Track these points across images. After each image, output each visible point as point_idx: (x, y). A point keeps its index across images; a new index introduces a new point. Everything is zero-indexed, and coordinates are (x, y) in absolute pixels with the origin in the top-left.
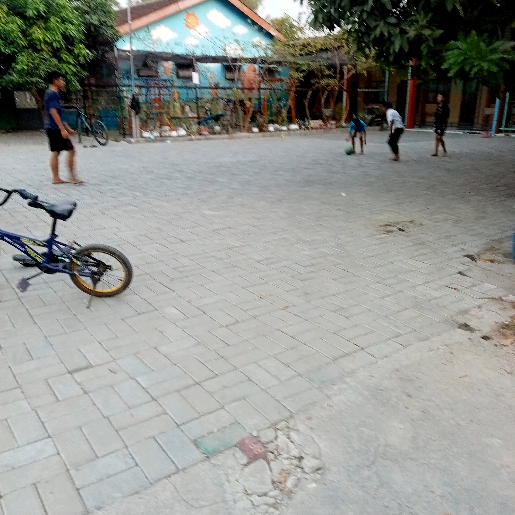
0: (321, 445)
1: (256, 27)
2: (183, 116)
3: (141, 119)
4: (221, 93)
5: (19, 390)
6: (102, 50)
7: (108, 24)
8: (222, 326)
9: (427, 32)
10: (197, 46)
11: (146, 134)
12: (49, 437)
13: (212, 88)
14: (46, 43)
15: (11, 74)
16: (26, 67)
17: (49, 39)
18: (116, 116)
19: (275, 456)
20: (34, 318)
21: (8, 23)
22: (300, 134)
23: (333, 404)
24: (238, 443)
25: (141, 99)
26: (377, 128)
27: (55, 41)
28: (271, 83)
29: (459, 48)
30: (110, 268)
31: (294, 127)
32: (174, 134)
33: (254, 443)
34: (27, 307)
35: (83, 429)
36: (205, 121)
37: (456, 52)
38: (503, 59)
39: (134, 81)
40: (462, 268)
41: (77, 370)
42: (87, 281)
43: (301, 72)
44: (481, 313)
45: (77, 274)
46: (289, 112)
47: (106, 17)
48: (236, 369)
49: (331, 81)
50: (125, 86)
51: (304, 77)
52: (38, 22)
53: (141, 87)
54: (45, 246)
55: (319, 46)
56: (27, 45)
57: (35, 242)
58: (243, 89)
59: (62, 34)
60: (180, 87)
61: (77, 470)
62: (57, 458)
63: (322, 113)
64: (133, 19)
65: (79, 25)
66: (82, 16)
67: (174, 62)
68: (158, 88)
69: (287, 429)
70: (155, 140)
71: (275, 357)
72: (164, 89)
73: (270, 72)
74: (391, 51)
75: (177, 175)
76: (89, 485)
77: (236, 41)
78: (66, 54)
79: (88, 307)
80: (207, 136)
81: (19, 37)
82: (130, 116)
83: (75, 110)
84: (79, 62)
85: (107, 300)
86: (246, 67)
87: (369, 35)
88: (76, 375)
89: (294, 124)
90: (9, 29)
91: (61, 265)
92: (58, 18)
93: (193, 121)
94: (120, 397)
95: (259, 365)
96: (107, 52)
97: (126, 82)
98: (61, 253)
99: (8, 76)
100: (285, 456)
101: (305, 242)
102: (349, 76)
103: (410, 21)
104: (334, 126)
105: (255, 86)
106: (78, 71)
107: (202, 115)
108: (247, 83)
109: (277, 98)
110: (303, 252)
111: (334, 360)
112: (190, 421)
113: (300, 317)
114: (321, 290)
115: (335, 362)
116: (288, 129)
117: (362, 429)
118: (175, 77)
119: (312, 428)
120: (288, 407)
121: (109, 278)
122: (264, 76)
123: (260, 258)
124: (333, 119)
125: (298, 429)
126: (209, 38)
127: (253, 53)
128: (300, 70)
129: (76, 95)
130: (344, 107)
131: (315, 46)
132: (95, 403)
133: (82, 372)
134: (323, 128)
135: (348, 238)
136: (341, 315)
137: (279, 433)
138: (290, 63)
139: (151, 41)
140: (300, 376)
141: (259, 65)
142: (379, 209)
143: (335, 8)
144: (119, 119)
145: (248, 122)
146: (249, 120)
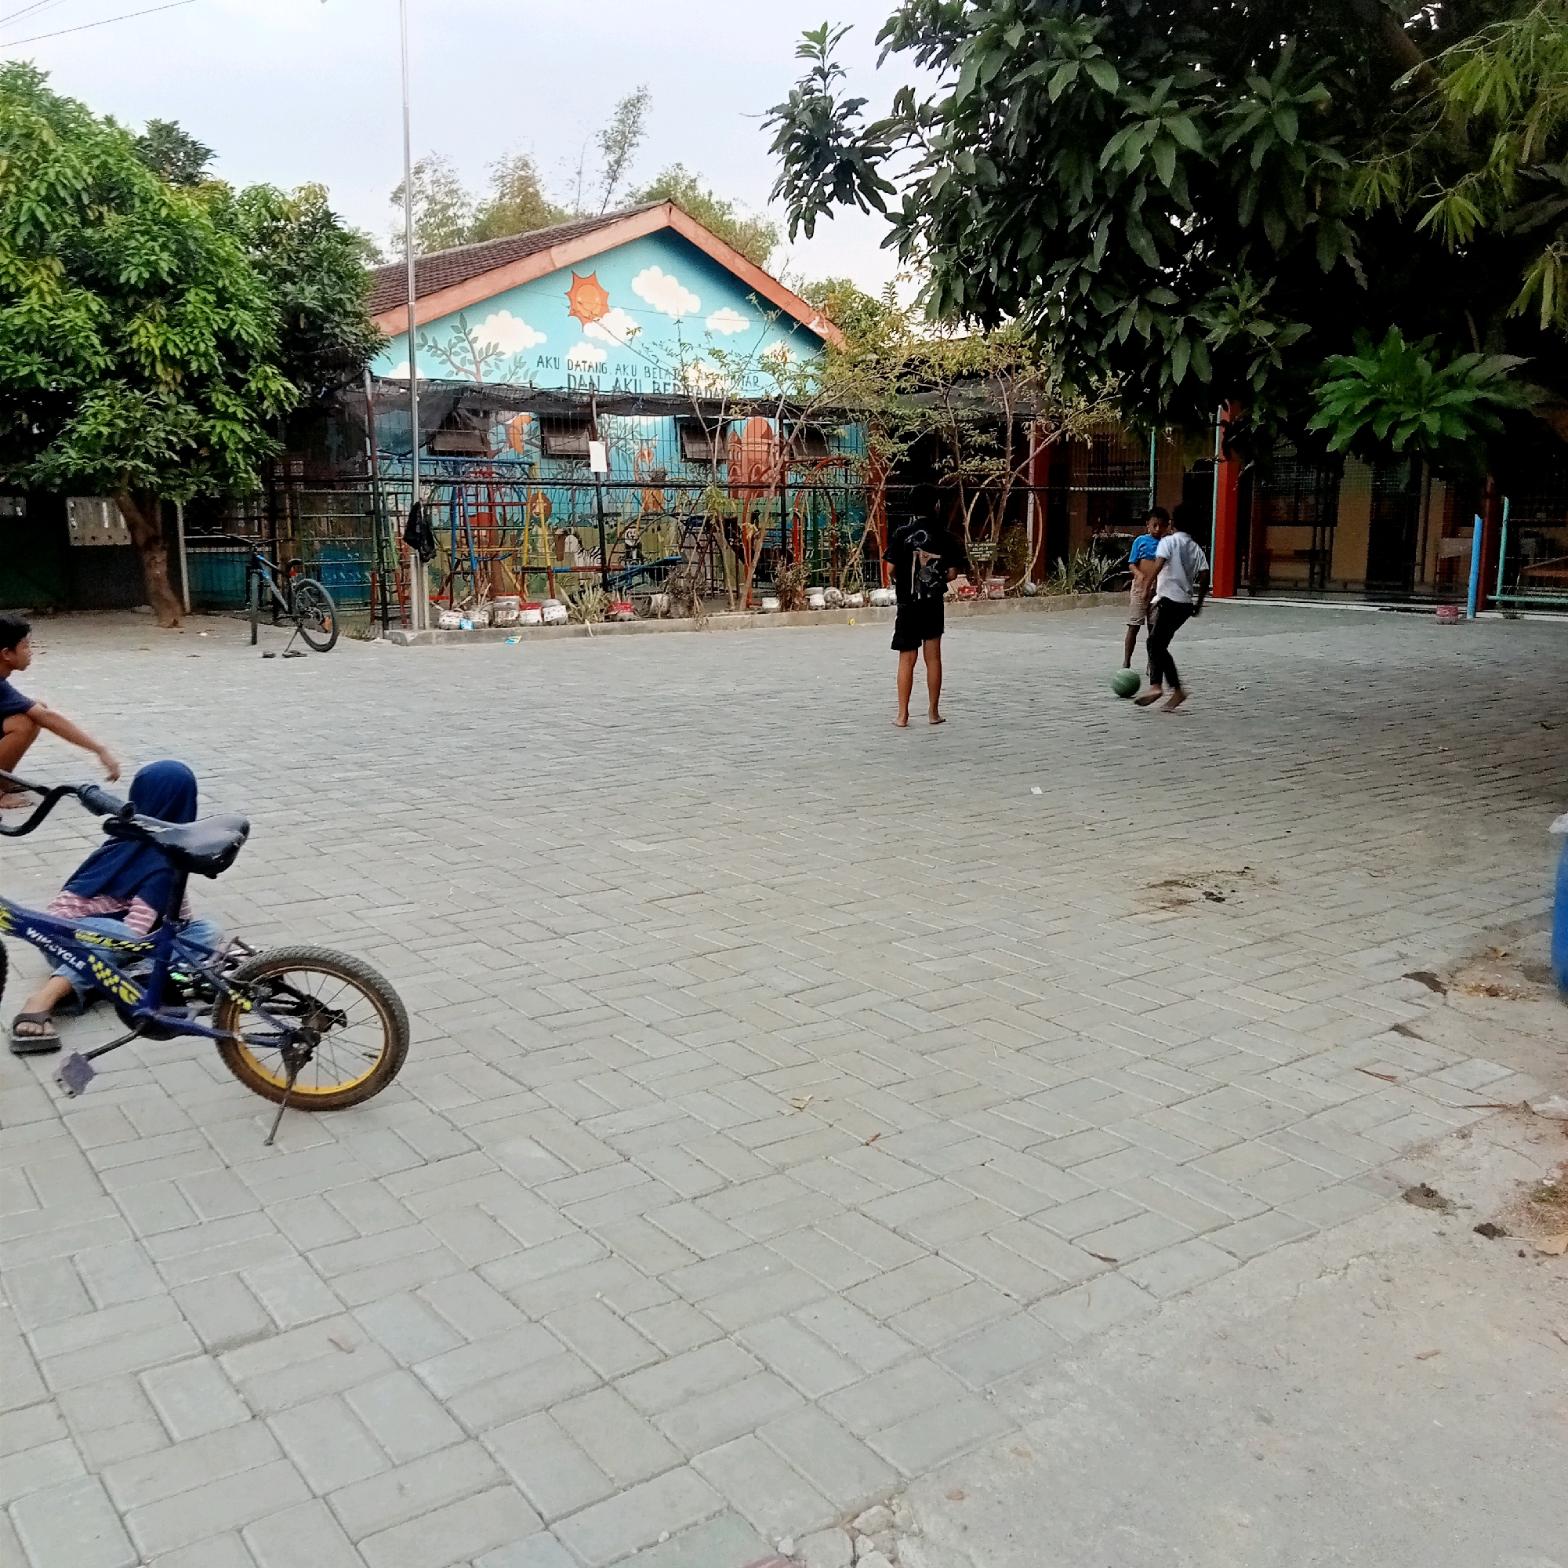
1: (773, 315)
2: (558, 565)
3: (434, 573)
4: (670, 499)
5: (48, 1410)
6: (330, 381)
7: (349, 308)
8: (677, 1199)
9: (1262, 330)
10: (601, 368)
11: (450, 618)
13: (642, 485)
14: (168, 360)
15: (59, 450)
16: (105, 431)
17: (178, 348)
18: (361, 566)
20: (103, 1178)
21: (62, 307)
23: (1029, 1448)
25: (439, 516)
27: (197, 354)
28: (814, 470)
29: (1357, 375)
30: (340, 1018)
31: (883, 594)
32: (533, 616)
34: (83, 1145)
35: (246, 1534)
36: (624, 578)
37: (1347, 384)
38: (1481, 403)
39: (421, 466)
40: (1404, 1014)
41: (231, 1344)
42: (270, 1062)
43: (903, 439)
44: (1468, 1153)
45: (239, 1037)
46: (869, 550)
47: (343, 289)
48: (725, 1335)
49: (990, 463)
50: (392, 480)
51: (911, 451)
52: (148, 304)
53: (437, 482)
54: (149, 955)
55: (951, 367)
56: (111, 366)
57: (118, 943)
58: (734, 488)
59: (215, 334)
60: (551, 484)
64: (421, 295)
65: (266, 311)
66: (275, 287)
67: (534, 412)
68: (488, 485)
69: (885, 1532)
70: (476, 635)
71: (845, 1294)
72: (506, 490)
73: (814, 436)
74: (1163, 381)
75: (542, 736)
77: (717, 354)
78: (227, 394)
79: (270, 1142)
80: (629, 624)
81: (93, 347)
82: (406, 566)
83: (243, 550)
84: (261, 413)
85: (330, 1120)
86: (741, 426)
87: (1099, 337)
88: (225, 1359)
91: (192, 1012)
92: (209, 292)
93: (588, 578)
94: (365, 1430)
95: (795, 1322)
96: (341, 386)
97: (395, 469)
99: (52, 452)
101: (925, 933)
102: (1038, 449)
103: (1214, 300)
104: (1001, 591)
105: (772, 477)
106: (254, 440)
107: (614, 561)
108: (745, 470)
109: (832, 513)
110: (922, 966)
111: (1027, 1305)
112: (582, 1509)
113: (918, 1167)
114: (980, 1085)
115: (1031, 1308)
116: (867, 600)
117: (1121, 1527)
118: (536, 455)
119: (965, 1528)
120: (889, 1459)
121: (338, 1052)
122: (793, 447)
123: (795, 985)
124: (998, 572)
125: (921, 1531)
126: (636, 346)
127: (765, 386)
128: (901, 432)
129: (247, 508)
130: (1030, 537)
131: (941, 366)
132: (287, 1448)
133: (247, 1350)
134: (968, 597)
135: (1056, 923)
136: (1044, 1161)
137: (865, 1544)
138: (871, 414)
139: (470, 356)
140: (927, 1355)
141: (781, 422)
142: (1144, 834)
143: (1000, 265)
144: (373, 576)
145: (749, 581)
146: (752, 574)
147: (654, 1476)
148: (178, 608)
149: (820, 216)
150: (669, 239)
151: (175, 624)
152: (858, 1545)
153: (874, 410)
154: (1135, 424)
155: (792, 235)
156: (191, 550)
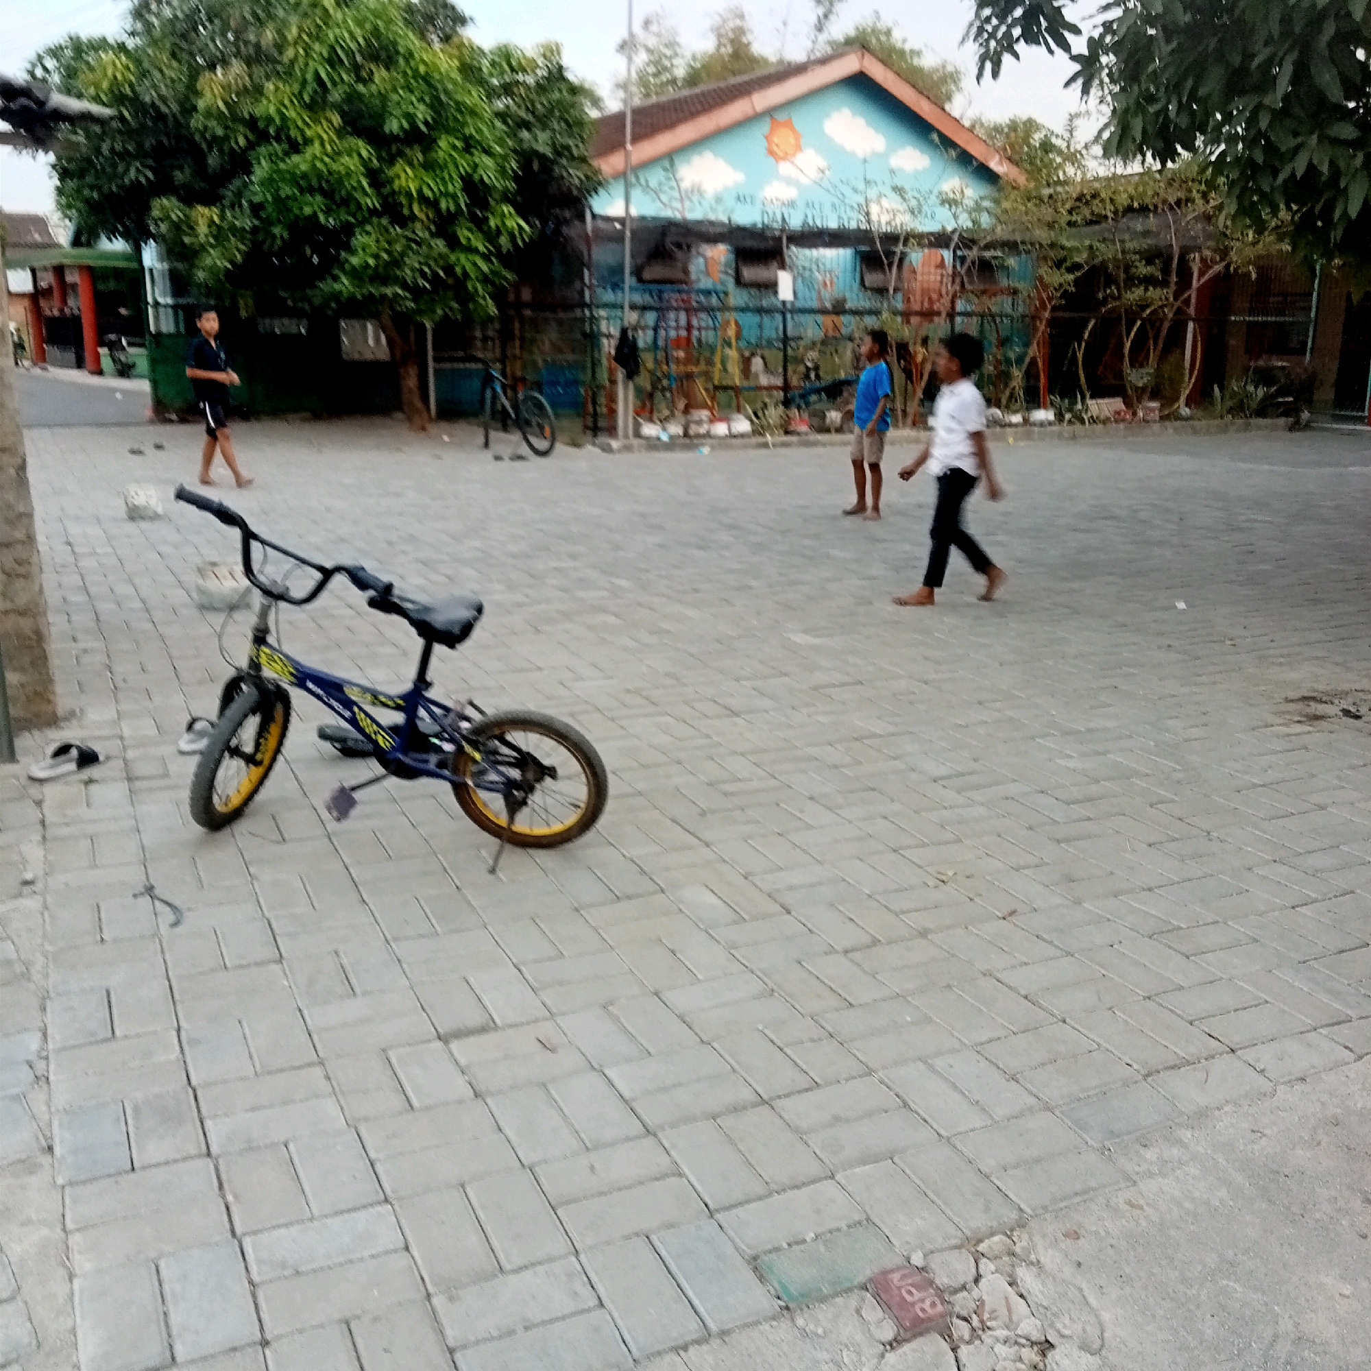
0: (1106, 1316)
1: (953, 153)
2: (746, 384)
3: (639, 391)
4: (848, 324)
5: (318, 1072)
6: (557, 217)
7: (575, 152)
8: (831, 951)
10: (792, 204)
11: (649, 430)
12: (386, 1200)
13: (823, 311)
14: (423, 199)
15: (336, 279)
16: (371, 262)
17: (431, 189)
18: (576, 383)
19: (973, 1329)
20: (361, 888)
21: (339, 154)
22: (1060, 436)
23: (1142, 1202)
24: (871, 1280)
25: (643, 339)
26: (1282, 421)
27: (446, 194)
28: (985, 298)
30: (551, 772)
31: (1043, 415)
32: (721, 429)
33: (918, 1288)
34: (347, 861)
35: (468, 1189)
36: (803, 396)
39: (630, 293)
41: (459, 1034)
42: (493, 804)
43: (1070, 270)
45: (470, 783)
46: (1031, 374)
47: (571, 136)
48: (869, 1072)
49: (1154, 293)
50: (605, 306)
51: (1077, 282)
52: (408, 151)
53: (644, 308)
54: (398, 708)
55: (1123, 200)
56: (377, 205)
57: (376, 697)
58: (906, 315)
59: (462, 177)
60: (743, 310)
61: (451, 1299)
62: (403, 1260)
63: (1122, 378)
64: (636, 139)
65: (505, 158)
66: (513, 135)
67: (731, 244)
68: (687, 310)
69: (1006, 1258)
70: (671, 446)
71: (978, 1049)
72: (703, 315)
73: (985, 268)
74: (1337, 214)
75: (724, 537)
76: (477, 1342)
77: (899, 190)
78: (470, 230)
79: (492, 871)
80: (804, 437)
81: (363, 188)
82: (613, 382)
83: (480, 366)
84: (498, 247)
85: (541, 856)
86: (916, 256)
87: (1275, 172)
88: (455, 1045)
89: (1045, 408)
90: (341, 169)
91: (433, 759)
92: (457, 138)
93: (770, 396)
94: (564, 1117)
95: (932, 1068)
96: (567, 222)
97: (608, 296)
98: (437, 728)
99: (330, 281)
100: (1002, 1333)
101: (1067, 733)
102: (1203, 280)
104: (1156, 415)
105: (942, 306)
106: (491, 270)
107: (795, 381)
108: (918, 297)
109: (998, 339)
110: (1062, 762)
111: (1148, 1075)
112: (741, 1204)
113: (1051, 943)
114: (1112, 873)
115: (1150, 1079)
116: (1026, 421)
117: (1225, 1282)
118: (731, 282)
119: (1079, 1264)
120: (1011, 1196)
121: (549, 800)
122: (965, 279)
123: (942, 771)
124: (1154, 396)
125: (1038, 1262)
126: (826, 184)
127: (941, 220)
128: (1068, 264)
129: (484, 329)
130: (1187, 364)
131: (1112, 200)
132: (502, 1124)
133: (472, 1040)
134: (1123, 420)
135: (1193, 730)
136: (1170, 947)
137: (986, 1266)
138: (1041, 245)
139: (676, 194)
140: (1049, 1109)
141: (954, 252)
142: (1285, 651)
143: (1180, 102)
144: (586, 391)
145: (916, 401)
146: (920, 394)
147: (804, 1184)
148: (425, 415)
149: (1007, 58)
150: (861, 84)
151: (424, 429)
152: (981, 1266)
153: (1044, 243)
154: (1306, 257)
155: (979, 76)
156: (438, 366)
